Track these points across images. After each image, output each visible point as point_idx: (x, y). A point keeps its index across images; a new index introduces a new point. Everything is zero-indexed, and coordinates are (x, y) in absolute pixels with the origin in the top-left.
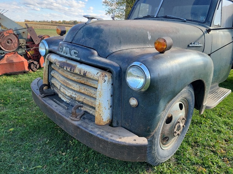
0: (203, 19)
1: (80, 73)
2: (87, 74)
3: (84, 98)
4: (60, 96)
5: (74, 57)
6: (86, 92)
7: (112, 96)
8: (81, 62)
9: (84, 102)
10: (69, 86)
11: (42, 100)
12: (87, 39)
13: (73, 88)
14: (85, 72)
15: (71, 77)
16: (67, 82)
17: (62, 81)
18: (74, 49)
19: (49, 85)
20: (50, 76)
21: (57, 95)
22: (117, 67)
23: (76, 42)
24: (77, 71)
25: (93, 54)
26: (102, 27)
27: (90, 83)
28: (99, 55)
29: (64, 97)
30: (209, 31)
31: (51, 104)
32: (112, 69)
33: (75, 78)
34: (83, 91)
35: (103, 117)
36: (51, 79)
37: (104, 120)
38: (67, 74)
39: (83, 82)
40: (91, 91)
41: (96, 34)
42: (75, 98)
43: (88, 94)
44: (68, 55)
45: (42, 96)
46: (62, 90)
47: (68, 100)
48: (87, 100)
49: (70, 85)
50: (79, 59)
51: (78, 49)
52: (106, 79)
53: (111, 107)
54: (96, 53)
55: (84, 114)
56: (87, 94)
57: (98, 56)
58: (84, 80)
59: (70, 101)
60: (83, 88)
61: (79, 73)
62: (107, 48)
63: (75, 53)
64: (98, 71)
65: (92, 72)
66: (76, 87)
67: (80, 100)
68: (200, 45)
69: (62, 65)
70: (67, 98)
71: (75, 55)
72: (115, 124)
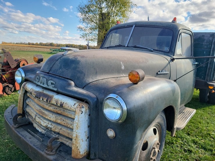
0: (167, 49)
1: (57, 104)
2: (64, 105)
3: (60, 128)
4: (35, 125)
5: (51, 87)
6: (63, 122)
7: (89, 127)
8: (58, 93)
9: (60, 132)
10: (44, 116)
11: (16, 132)
12: (64, 69)
13: (49, 118)
14: (62, 103)
15: (47, 107)
16: (43, 111)
17: (37, 110)
18: (51, 80)
19: (24, 113)
20: (25, 104)
21: (32, 124)
22: (94, 98)
23: (53, 72)
24: (53, 102)
25: (70, 85)
26: (79, 58)
27: (66, 113)
28: (76, 86)
29: (39, 127)
30: (173, 60)
31: (26, 136)
32: (89, 100)
33: (51, 108)
34: (59, 121)
35: (81, 150)
36: (26, 107)
37: (81, 153)
38: (43, 104)
39: (59, 112)
40: (68, 121)
41: (73, 66)
42: (51, 128)
43: (65, 125)
44: (45, 86)
45: (15, 127)
46: (38, 119)
47: (43, 131)
48: (63, 131)
49: (46, 115)
50: (56, 89)
51: (55, 79)
52: (83, 110)
53: (88, 138)
54: (73, 83)
55: (60, 146)
56: (63, 124)
57: (74, 87)
58: (60, 110)
59: (45, 132)
60: (59, 118)
61: (55, 104)
62: (83, 78)
63: (52, 84)
64: (75, 102)
65: (69, 103)
66: (52, 117)
67: (56, 131)
68: (167, 73)
69: (38, 96)
70: (42, 129)
71: (52, 85)
72: (92, 156)
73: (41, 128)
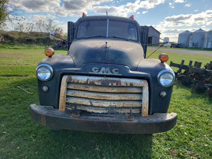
1: (127, 85)
2: (133, 84)
3: (123, 103)
4: (91, 110)
5: (116, 74)
6: (127, 98)
9: (125, 106)
10: (107, 99)
12: (119, 59)
13: (113, 99)
14: (131, 83)
15: (110, 90)
16: (103, 95)
17: (95, 97)
23: (111, 62)
24: (123, 84)
25: (128, 69)
27: (130, 91)
29: (98, 110)
32: (149, 77)
34: (123, 98)
40: (130, 96)
42: (115, 106)
43: (129, 99)
44: (110, 74)
46: (96, 104)
47: (105, 111)
48: (127, 104)
49: (109, 97)
56: (128, 99)
59: (107, 111)
60: (122, 96)
61: (125, 85)
63: (116, 71)
66: (116, 97)
67: (120, 106)
70: (102, 110)
73: (100, 110)
